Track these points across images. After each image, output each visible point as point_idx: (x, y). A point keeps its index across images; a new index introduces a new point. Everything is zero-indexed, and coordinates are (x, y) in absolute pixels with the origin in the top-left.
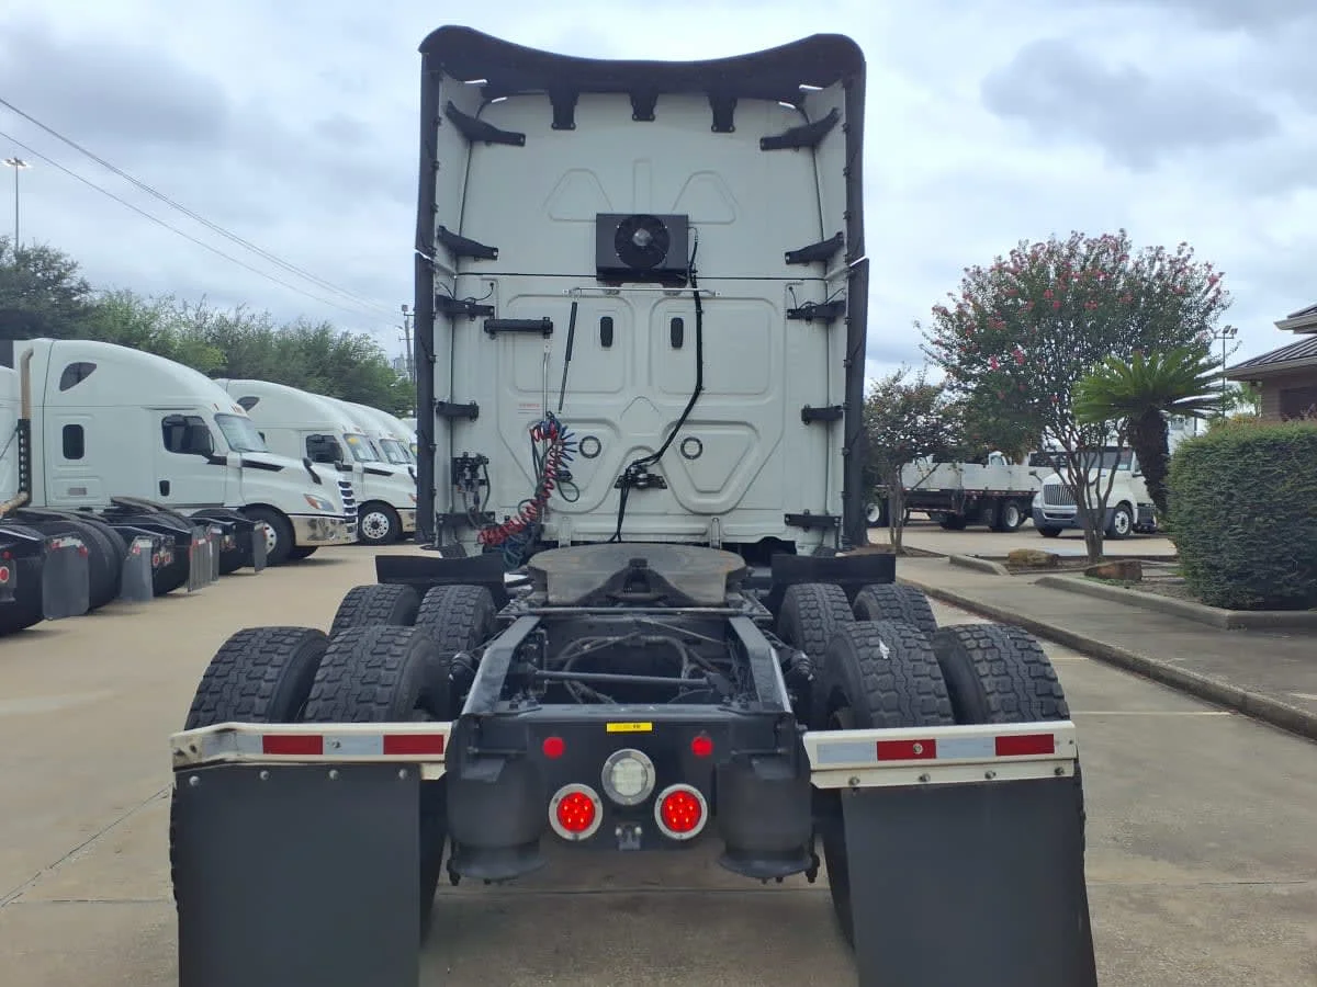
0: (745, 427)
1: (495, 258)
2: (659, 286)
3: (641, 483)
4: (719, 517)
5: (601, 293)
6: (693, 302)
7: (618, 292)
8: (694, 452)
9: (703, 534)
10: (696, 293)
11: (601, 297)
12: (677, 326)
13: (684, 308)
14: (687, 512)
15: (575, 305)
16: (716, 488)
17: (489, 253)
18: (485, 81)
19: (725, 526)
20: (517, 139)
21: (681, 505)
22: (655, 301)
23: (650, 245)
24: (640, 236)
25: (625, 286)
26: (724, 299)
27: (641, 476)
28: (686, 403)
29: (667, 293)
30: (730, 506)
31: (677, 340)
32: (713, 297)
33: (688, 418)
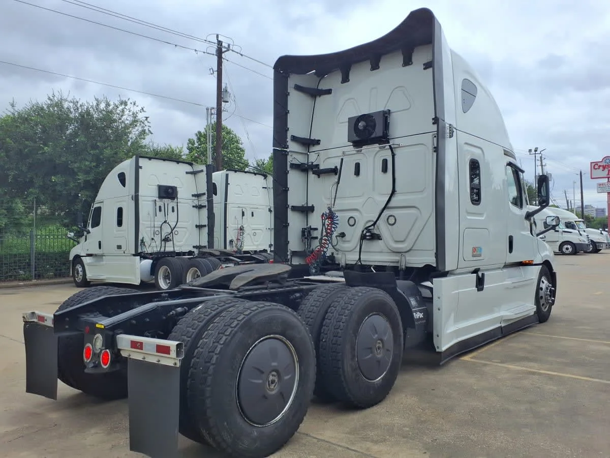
0: (415, 209)
1: (319, 144)
2: (377, 145)
3: (368, 238)
4: (404, 254)
5: (355, 152)
6: (390, 150)
7: (361, 151)
8: (392, 222)
9: (398, 262)
10: (390, 146)
11: (355, 154)
12: (385, 162)
13: (387, 154)
14: (390, 251)
15: (342, 159)
16: (403, 240)
17: (317, 142)
18: (314, 71)
19: (407, 258)
20: (329, 92)
21: (388, 247)
22: (375, 153)
23: (365, 127)
24: (361, 125)
25: (364, 147)
26: (404, 146)
27: (368, 234)
28: (387, 199)
29: (380, 148)
30: (408, 249)
31: (385, 170)
32: (399, 146)
33: (388, 206)
